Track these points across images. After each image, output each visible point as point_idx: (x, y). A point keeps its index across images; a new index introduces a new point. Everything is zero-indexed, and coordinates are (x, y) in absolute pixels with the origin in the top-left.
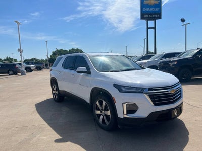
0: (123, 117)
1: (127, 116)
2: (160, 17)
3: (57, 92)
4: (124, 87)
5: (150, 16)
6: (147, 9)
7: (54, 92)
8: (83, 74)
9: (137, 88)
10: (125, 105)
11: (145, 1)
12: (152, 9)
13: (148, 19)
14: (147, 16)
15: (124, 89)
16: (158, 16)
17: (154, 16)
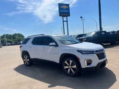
0: (85, 68)
1: (87, 67)
3: (28, 60)
4: (84, 51)
5: (64, 15)
6: (62, 11)
7: (25, 60)
8: (52, 47)
9: (91, 51)
10: (86, 61)
11: (61, 6)
12: (65, 11)
13: (63, 16)
14: (63, 14)
15: (84, 53)
16: (68, 15)
17: (66, 15)
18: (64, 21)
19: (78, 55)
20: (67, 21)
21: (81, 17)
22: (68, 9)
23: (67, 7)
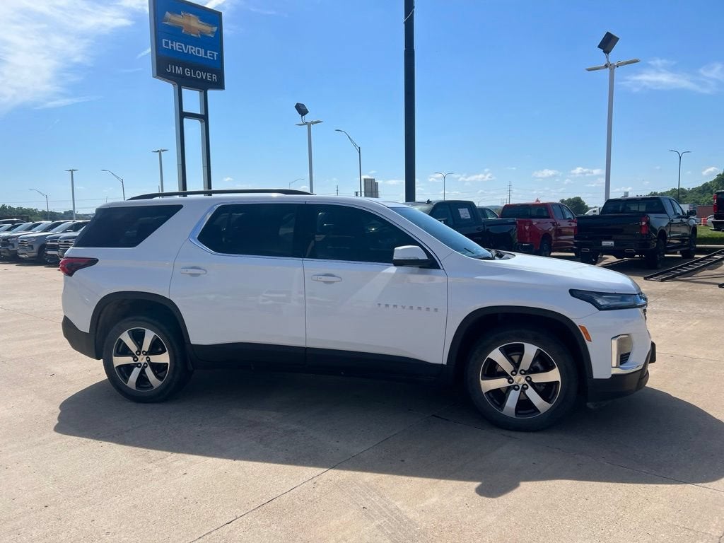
1: (620, 371)
2: (219, 85)
6: (176, 46)
10: (614, 344)
12: (192, 50)
13: (182, 82)
14: (179, 70)
16: (215, 77)
17: (199, 75)
18: (182, 115)
19: (579, 314)
20: (204, 118)
21: (302, 110)
22: (216, 42)
23: (209, 29)
